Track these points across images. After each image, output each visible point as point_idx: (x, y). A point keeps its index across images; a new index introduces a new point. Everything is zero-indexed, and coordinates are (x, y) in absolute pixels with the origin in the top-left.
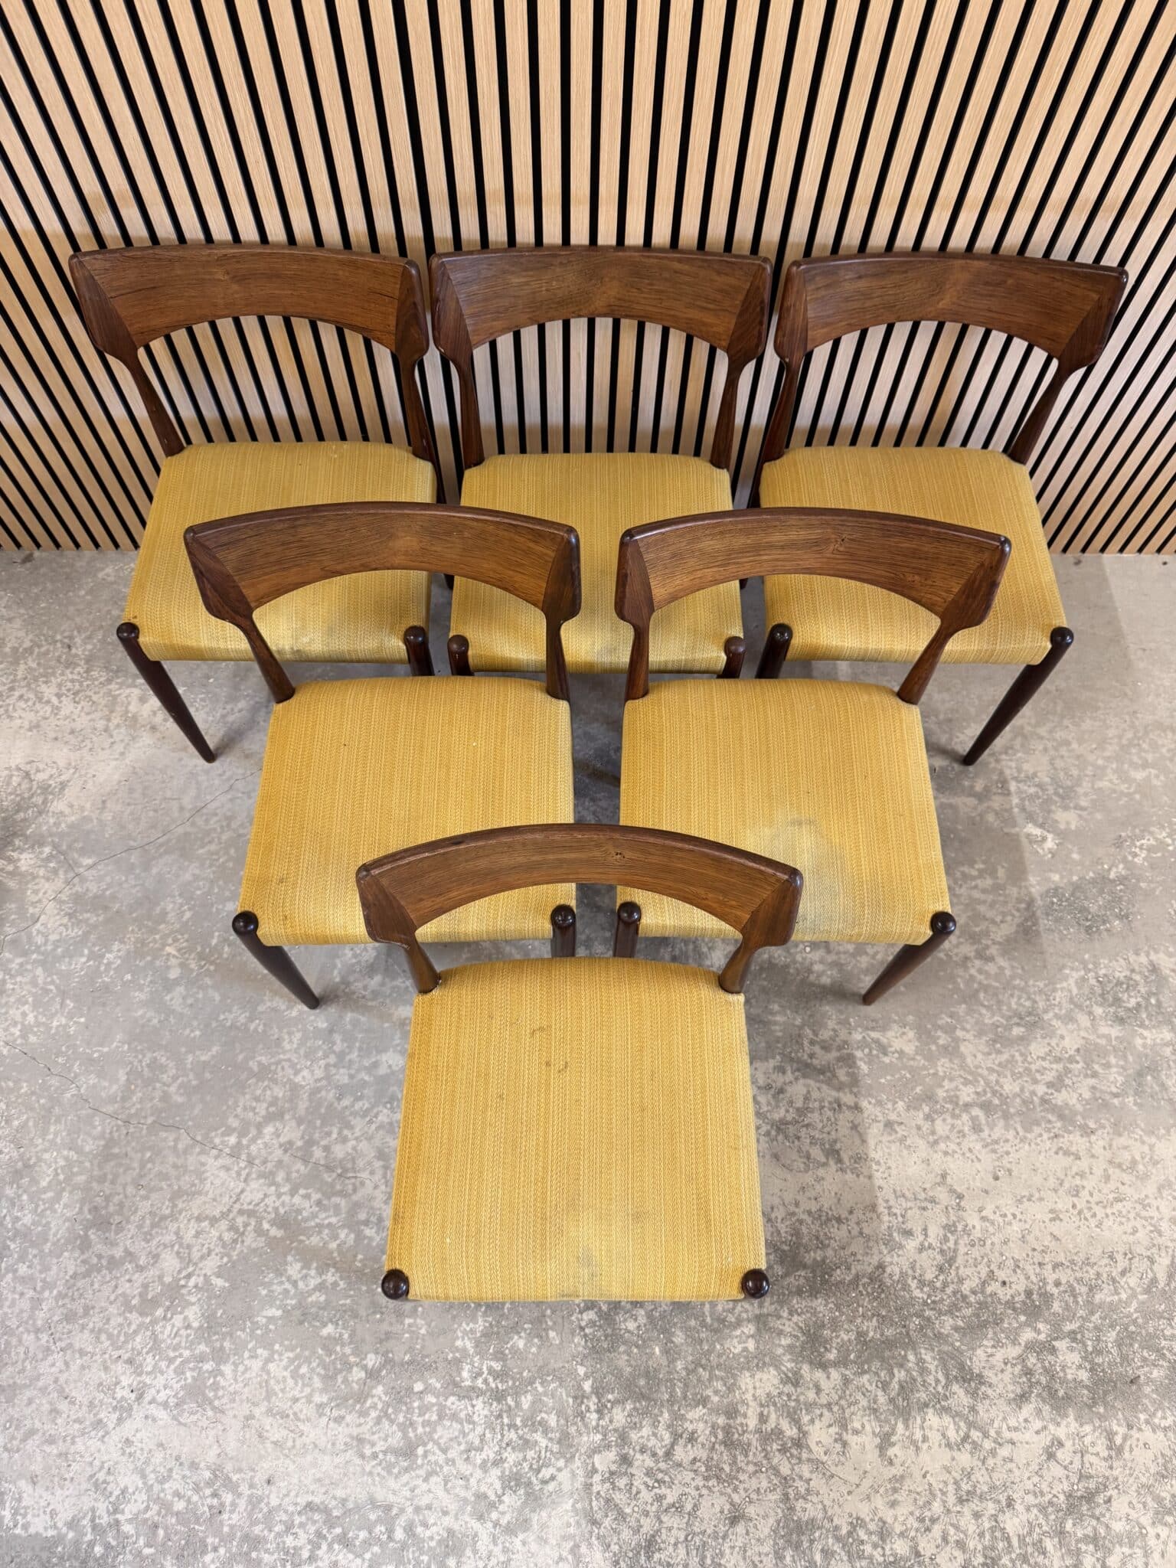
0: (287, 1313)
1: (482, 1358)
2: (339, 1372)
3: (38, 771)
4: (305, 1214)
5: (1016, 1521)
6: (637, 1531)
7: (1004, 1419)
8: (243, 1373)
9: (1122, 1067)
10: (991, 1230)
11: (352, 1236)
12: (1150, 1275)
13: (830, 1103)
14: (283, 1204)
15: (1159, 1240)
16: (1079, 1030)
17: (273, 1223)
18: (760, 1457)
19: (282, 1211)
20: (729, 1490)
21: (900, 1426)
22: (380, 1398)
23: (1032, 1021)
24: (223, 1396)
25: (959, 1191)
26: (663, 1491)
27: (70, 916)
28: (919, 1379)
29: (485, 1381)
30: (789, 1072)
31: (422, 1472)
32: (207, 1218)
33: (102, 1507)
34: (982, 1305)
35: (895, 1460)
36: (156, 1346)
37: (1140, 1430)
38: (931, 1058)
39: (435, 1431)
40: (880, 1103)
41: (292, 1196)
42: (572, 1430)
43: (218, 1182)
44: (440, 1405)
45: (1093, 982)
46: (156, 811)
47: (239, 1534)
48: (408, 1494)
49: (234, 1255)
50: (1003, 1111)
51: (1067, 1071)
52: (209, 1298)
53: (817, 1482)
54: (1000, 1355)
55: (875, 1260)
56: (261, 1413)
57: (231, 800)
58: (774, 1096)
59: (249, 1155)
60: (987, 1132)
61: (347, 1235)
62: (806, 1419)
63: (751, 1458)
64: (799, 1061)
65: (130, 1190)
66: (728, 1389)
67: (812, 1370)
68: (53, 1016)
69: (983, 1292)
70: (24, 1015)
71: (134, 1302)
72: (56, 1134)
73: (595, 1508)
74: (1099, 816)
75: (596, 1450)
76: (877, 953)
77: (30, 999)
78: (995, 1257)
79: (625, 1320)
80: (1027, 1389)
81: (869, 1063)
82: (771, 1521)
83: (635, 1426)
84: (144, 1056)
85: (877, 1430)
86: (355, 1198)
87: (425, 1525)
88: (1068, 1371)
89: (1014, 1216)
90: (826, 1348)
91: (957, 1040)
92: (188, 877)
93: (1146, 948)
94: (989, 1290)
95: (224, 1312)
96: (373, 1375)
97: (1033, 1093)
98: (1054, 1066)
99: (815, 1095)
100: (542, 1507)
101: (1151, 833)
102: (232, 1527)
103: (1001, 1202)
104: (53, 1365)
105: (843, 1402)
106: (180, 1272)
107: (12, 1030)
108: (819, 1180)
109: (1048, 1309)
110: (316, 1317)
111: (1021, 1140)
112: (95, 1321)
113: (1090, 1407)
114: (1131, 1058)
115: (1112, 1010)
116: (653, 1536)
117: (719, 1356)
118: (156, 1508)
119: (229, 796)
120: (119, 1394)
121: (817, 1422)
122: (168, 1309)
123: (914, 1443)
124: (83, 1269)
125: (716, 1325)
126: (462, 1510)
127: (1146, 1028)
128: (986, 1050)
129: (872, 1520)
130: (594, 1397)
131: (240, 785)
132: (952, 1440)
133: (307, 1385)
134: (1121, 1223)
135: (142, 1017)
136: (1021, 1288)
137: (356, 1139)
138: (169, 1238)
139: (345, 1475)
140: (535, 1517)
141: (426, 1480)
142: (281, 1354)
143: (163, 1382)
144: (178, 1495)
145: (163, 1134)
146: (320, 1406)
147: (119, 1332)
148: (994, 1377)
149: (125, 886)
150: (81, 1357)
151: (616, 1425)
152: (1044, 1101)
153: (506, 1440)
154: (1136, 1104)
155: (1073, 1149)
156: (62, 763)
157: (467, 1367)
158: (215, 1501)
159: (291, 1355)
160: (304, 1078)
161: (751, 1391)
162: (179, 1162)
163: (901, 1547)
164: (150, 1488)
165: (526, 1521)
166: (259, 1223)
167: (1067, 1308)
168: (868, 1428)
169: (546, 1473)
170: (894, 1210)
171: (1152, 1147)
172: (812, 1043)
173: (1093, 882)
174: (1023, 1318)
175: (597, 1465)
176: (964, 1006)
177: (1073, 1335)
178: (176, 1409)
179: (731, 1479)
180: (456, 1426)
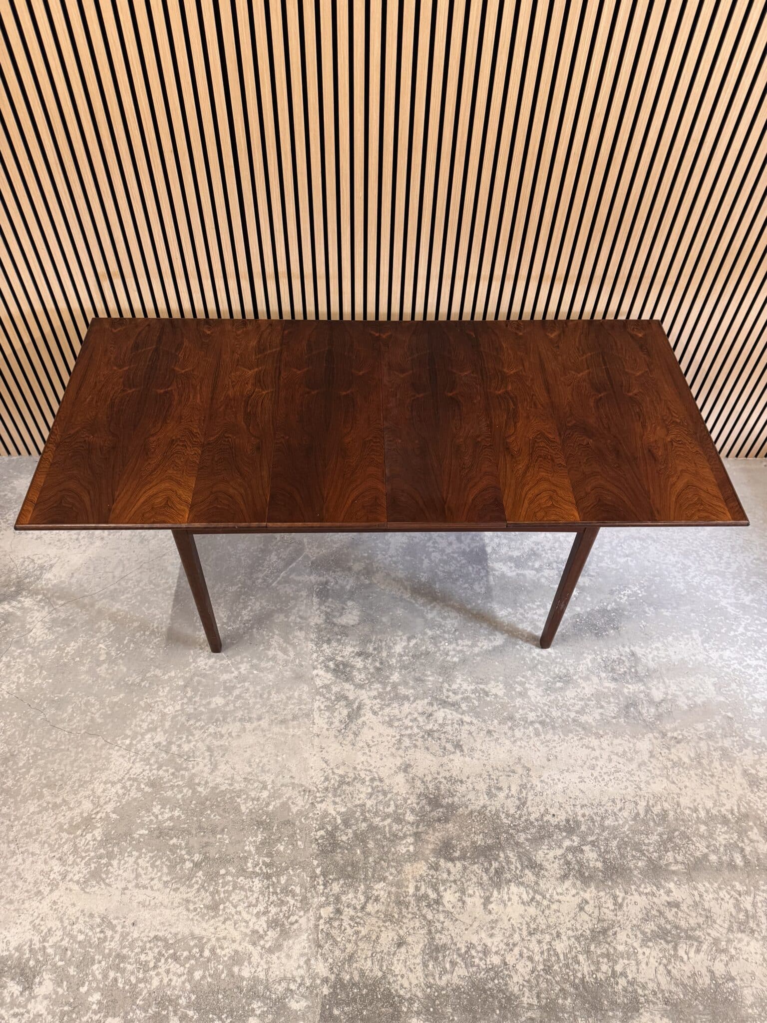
0: (150, 831)
1: (259, 856)
2: (177, 864)
3: (39, 559)
4: (165, 780)
5: (562, 945)
6: (344, 951)
7: (555, 888)
8: (124, 864)
9: (617, 703)
10: (546, 787)
11: (191, 791)
12: (636, 811)
13: (457, 721)
14: (153, 775)
15: (639, 793)
16: (593, 684)
17: (146, 785)
18: (415, 910)
19: (152, 778)
20: (397, 928)
21: (495, 893)
22: (200, 878)
23: (567, 679)
24: (111, 878)
25: (529, 766)
26: (360, 928)
27: (49, 629)
28: (506, 867)
29: (261, 868)
30: (435, 706)
31: (222, 919)
32: (110, 782)
33: (36, 939)
34: (542, 827)
35: (493, 912)
36: (75, 850)
37: (632, 894)
38: (512, 698)
39: (231, 896)
40: (484, 721)
41: (158, 770)
42: (309, 895)
43: (118, 763)
44: (234, 881)
45: (600, 660)
46: (100, 578)
47: (114, 954)
48: (213, 931)
49: (124, 801)
50: (552, 725)
51: (587, 705)
52: (108, 824)
53: (446, 923)
54: (551, 854)
55: (481, 803)
56: (132, 887)
57: (141, 573)
58: (427, 718)
59: (136, 749)
60: (543, 736)
61: (187, 791)
62: (442, 888)
63: (410, 910)
64: (441, 700)
65: (68, 768)
66: (398, 872)
67: (445, 862)
68: (35, 679)
69: (542, 820)
70: (19, 678)
71: (65, 827)
72: (30, 739)
73: (320, 938)
74: (600, 580)
75: (322, 906)
76: (483, 646)
77: (23, 671)
78: (549, 801)
79: (341, 836)
80: (567, 872)
81: (479, 700)
82: (421, 945)
83: (344, 893)
84: (83, 698)
85: (482, 895)
86: (193, 771)
87: (222, 948)
88: (590, 862)
89: (559, 780)
90: (454, 851)
91: (526, 689)
92: (114, 610)
93: (628, 644)
94: (545, 819)
95: (115, 832)
96: (197, 865)
97: (568, 716)
98: (580, 703)
99: (449, 717)
100: (290, 938)
101: (629, 588)
102: (110, 950)
103: (552, 773)
104: (16, 861)
105: (462, 879)
106: (92, 811)
107: (12, 686)
108: (451, 760)
109: (578, 829)
110: (167, 834)
111: (562, 741)
112: (43, 837)
113: (603, 882)
114: (622, 699)
115: (611, 674)
116: (353, 954)
117: (393, 854)
118: (67, 939)
119: (140, 571)
120: (51, 877)
121: (448, 890)
122: (84, 830)
123: (503, 902)
124: (38, 809)
125: (392, 838)
126: (244, 940)
127: (630, 684)
128: (542, 694)
129: (479, 945)
130: (322, 878)
131: (145, 565)
132: (525, 900)
133: (159, 871)
134: (618, 784)
135: (83, 679)
136: (563, 818)
137: (196, 741)
138: (87, 793)
139: (177, 920)
140: (285, 943)
141: (224, 923)
142: (145, 854)
143: (77, 870)
144: (80, 931)
145: (90, 739)
146: (166, 883)
147: (55, 844)
148: (548, 866)
149: (80, 614)
150: (32, 856)
151: (333, 892)
152: (574, 720)
153: (271, 900)
154: (625, 722)
155: (591, 745)
156: (52, 556)
157: (251, 861)
158: (102, 935)
159: (152, 855)
160: (170, 710)
161: (411, 874)
162: (97, 753)
163: (496, 960)
164: (64, 928)
165: (280, 945)
166: (139, 785)
167: (589, 829)
168: (477, 894)
169: (293, 919)
170: (492, 777)
171: (634, 744)
172: (448, 690)
173: (598, 611)
174: (564, 834)
175: (322, 914)
176: (530, 672)
177: (593, 843)
178: (84, 884)
179: (398, 922)
180: (243, 893)
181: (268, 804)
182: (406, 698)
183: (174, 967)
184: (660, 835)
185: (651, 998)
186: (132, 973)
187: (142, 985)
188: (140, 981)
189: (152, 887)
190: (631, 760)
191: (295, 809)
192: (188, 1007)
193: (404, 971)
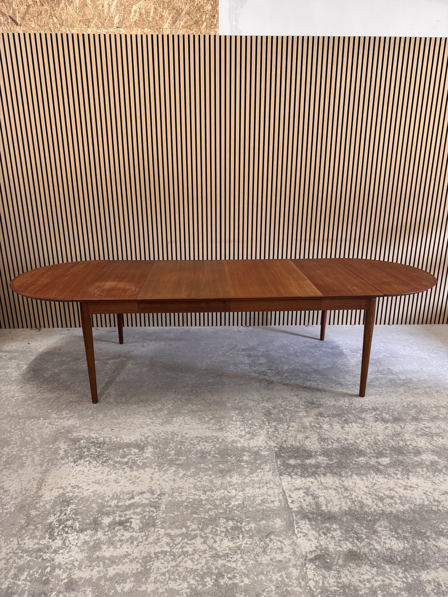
1: (238, 416)
2: (202, 419)
5: (380, 438)
6: (282, 439)
7: (372, 424)
8: (178, 419)
10: (361, 400)
12: (403, 405)
15: (403, 401)
18: (311, 429)
21: (346, 425)
22: (213, 422)
24: (173, 422)
26: (287, 434)
28: (349, 419)
29: (239, 419)
32: (168, 400)
33: (143, 438)
34: (362, 409)
35: (346, 430)
36: (156, 416)
37: (408, 425)
39: (228, 426)
42: (262, 426)
44: (228, 422)
47: (179, 441)
49: (175, 404)
52: (169, 410)
53: (326, 433)
54: (368, 416)
56: (183, 424)
62: (321, 424)
63: (309, 429)
66: (301, 420)
69: (361, 407)
71: (151, 411)
73: (270, 436)
75: (269, 428)
78: (363, 403)
79: (272, 411)
80: (377, 420)
82: (316, 438)
83: (278, 425)
85: (340, 426)
87: (227, 439)
90: (324, 415)
94: (363, 407)
95: (173, 411)
96: (211, 419)
100: (256, 436)
102: (177, 440)
105: (330, 422)
109: (378, 410)
113: (394, 422)
116: (286, 440)
117: (297, 416)
118: (157, 438)
120: (147, 423)
121: (324, 424)
122: (159, 411)
123: (351, 427)
127: (390, 375)
129: (343, 438)
132: (360, 427)
133: (195, 420)
134: (393, 399)
136: (371, 406)
139: (205, 432)
141: (226, 432)
142: (188, 416)
143: (158, 421)
144: (163, 436)
146: (198, 424)
147: (147, 415)
148: (368, 418)
150: (137, 418)
151: (273, 425)
153: (246, 427)
157: (234, 418)
158: (172, 437)
161: (307, 421)
163: (352, 442)
164: (155, 436)
165: (253, 438)
167: (383, 409)
168: (338, 425)
169: (257, 432)
171: (397, 389)
174: (372, 411)
177: (386, 413)
178: (162, 424)
179: (304, 432)
180: (233, 426)
181: (238, 404)
182: (293, 379)
183: (206, 444)
184: (416, 411)
185: (425, 450)
186: (188, 446)
187: (193, 449)
188: (192, 448)
189: (192, 425)
190: (396, 393)
191: (251, 405)
192: (215, 453)
193: (310, 444)
